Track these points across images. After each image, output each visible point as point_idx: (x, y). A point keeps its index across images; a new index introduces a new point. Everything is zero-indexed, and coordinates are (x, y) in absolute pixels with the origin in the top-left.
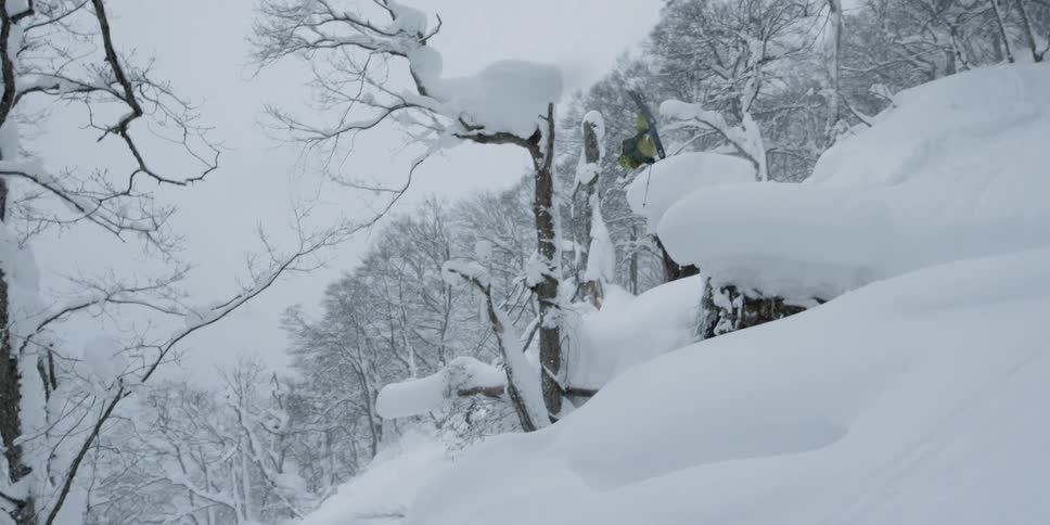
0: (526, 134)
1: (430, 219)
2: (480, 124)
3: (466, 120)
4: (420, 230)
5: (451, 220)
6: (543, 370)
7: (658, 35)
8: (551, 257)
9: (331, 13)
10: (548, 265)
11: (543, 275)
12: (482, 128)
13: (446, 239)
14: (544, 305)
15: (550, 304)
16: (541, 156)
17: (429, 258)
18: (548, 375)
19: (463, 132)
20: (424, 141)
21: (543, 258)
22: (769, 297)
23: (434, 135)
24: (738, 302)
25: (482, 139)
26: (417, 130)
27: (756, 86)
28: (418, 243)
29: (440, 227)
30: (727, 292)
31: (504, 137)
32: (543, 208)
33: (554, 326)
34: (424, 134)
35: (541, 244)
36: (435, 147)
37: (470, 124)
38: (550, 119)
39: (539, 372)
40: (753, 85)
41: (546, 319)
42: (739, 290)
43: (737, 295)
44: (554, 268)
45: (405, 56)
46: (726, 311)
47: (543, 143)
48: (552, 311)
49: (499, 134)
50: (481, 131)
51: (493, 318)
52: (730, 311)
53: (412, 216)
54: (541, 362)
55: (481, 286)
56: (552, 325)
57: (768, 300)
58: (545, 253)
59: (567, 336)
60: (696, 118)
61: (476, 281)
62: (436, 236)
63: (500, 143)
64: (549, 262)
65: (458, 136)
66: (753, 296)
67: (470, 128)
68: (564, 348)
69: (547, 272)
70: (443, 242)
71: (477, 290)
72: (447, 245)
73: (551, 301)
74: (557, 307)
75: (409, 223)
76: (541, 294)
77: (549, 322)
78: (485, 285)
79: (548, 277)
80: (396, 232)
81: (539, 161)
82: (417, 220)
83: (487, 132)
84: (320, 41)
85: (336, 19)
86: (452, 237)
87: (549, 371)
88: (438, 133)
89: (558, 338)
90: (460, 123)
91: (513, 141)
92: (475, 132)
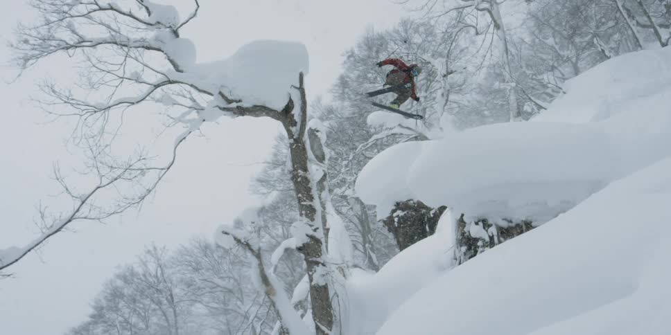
0: (280, 105)
1: (152, 267)
2: (238, 99)
3: (227, 94)
4: (143, 278)
5: (171, 267)
6: (318, 328)
7: (343, 83)
8: (313, 220)
9: (97, 4)
10: (311, 226)
11: (307, 235)
12: (240, 101)
13: (170, 285)
14: (312, 265)
15: (317, 263)
16: (295, 124)
17: (153, 306)
18: (323, 332)
19: (224, 104)
20: (183, 122)
21: (305, 220)
22: (519, 222)
23: (194, 115)
24: (493, 230)
25: (241, 111)
26: (177, 111)
27: (445, 95)
28: (142, 292)
29: (162, 274)
30: (481, 224)
31: (259, 110)
32: (301, 172)
33: (324, 284)
34: (184, 115)
35: (302, 207)
36: (193, 126)
37: (230, 98)
38: (301, 89)
39: (313, 330)
40: (443, 95)
41: (315, 277)
42: (490, 222)
43: (490, 226)
44: (318, 228)
45: (159, 50)
46: (484, 240)
47: (296, 112)
48: (319, 270)
49: (255, 106)
50: (239, 104)
51: (265, 280)
52: (487, 239)
53: (135, 266)
54: (315, 320)
55: (251, 250)
56: (322, 283)
57: (518, 225)
58: (307, 215)
59: (336, 293)
60: (400, 125)
61: (247, 246)
62: (159, 282)
63: (257, 116)
64: (311, 223)
65: (220, 108)
66: (504, 224)
67: (230, 102)
68: (334, 304)
69: (311, 232)
70: (167, 287)
71: (249, 254)
72: (170, 290)
73: (318, 260)
74: (323, 265)
75: (133, 274)
76: (307, 254)
77: (318, 280)
78: (255, 248)
79: (312, 237)
80: (119, 283)
81: (294, 129)
82: (140, 270)
83: (245, 104)
84: (79, 43)
85: (101, 9)
86: (174, 282)
87: (324, 328)
88: (198, 112)
89: (328, 294)
90: (220, 97)
91: (268, 114)
92: (234, 105)
